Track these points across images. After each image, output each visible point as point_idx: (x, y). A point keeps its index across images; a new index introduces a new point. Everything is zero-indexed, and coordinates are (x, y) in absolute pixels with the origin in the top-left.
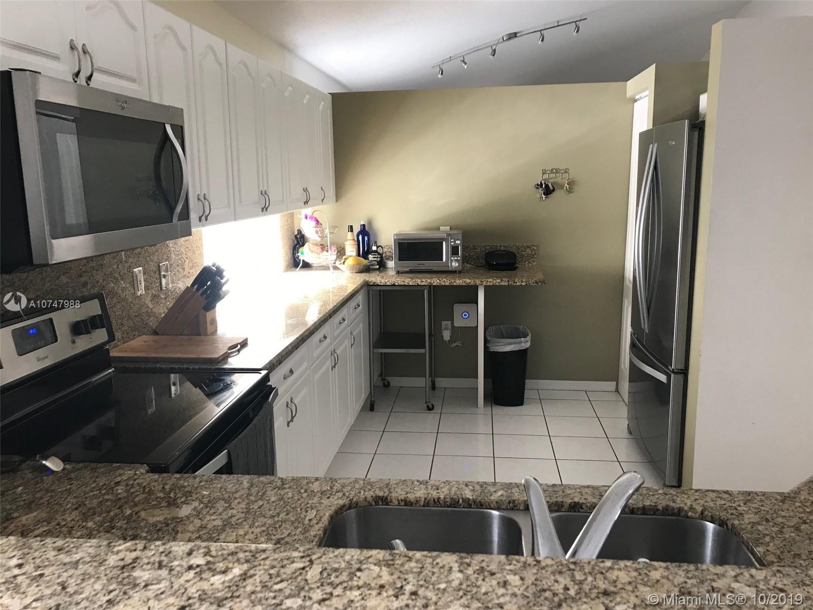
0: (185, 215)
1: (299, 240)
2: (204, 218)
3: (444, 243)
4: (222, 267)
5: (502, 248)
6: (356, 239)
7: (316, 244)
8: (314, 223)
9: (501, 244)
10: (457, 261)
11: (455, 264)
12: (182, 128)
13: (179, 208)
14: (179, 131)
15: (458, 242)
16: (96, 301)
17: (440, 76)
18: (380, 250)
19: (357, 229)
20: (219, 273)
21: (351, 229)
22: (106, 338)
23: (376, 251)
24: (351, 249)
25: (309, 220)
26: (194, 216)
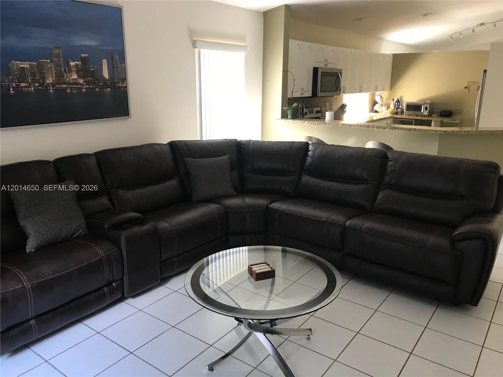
0: (340, 90)
1: (375, 103)
2: (344, 92)
3: (423, 106)
4: (347, 104)
5: (448, 110)
6: (395, 103)
7: (380, 104)
8: (380, 97)
9: (448, 108)
10: (427, 112)
11: (426, 113)
12: (341, 73)
13: (339, 89)
14: (341, 74)
15: (428, 106)
16: (320, 108)
17: (451, 40)
18: (402, 108)
19: (395, 100)
20: (346, 105)
21: (393, 100)
22: (321, 116)
23: (401, 108)
24: (392, 107)
25: (378, 96)
26: (342, 91)
